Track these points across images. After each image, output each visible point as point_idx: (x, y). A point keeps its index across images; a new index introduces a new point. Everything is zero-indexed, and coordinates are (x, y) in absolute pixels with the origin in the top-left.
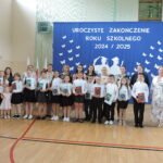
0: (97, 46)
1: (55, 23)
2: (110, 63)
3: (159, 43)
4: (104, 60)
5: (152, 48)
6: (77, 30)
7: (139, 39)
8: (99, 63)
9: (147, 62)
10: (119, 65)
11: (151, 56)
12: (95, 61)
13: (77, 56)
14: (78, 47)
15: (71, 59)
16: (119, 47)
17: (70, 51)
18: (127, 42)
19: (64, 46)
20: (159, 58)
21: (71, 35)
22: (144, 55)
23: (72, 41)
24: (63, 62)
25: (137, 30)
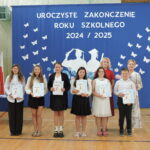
1: (13, 7)
3: (148, 30)
4: (79, 53)
6: (42, 15)
7: (122, 25)
8: (73, 57)
9: (134, 55)
11: (138, 46)
13: (44, 48)
14: (45, 38)
15: (36, 53)
16: (97, 35)
17: (35, 43)
18: (107, 30)
19: (26, 36)
20: (149, 49)
21: (35, 22)
22: (130, 45)
23: (36, 30)
24: (26, 57)
25: (119, 14)
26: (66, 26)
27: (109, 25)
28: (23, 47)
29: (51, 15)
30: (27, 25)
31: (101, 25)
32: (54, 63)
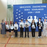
2: (34, 18)
6: (21, 7)
7: (43, 9)
8: (30, 18)
9: (46, 17)
13: (22, 16)
14: (22, 13)
15: (20, 17)
16: (36, 12)
18: (39, 11)
19: (17, 13)
21: (19, 9)
22: (45, 15)
23: (20, 11)
24: (17, 18)
25: (42, 6)
26: (28, 10)
27: (39, 9)
28: (16, 16)
29: (24, 7)
30: (17, 10)
31: (37, 9)
32: (25, 20)
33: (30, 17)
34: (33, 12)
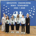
0: (15, 8)
2: (19, 13)
3: (34, 7)
5: (32, 8)
6: (8, 3)
9: (30, 13)
10: (22, 14)
11: (31, 11)
12: (14, 13)
13: (8, 11)
15: (6, 12)
17: (6, 10)
18: (24, 7)
19: (4, 8)
20: (34, 11)
21: (6, 5)
22: (29, 11)
23: (6, 7)
24: (4, 13)
25: (27, 3)
26: (14, 6)
27: (24, 6)
28: (3, 11)
29: (10, 3)
30: (4, 5)
31: (22, 6)
32: (11, 15)
33: (16, 12)
34: (19, 8)
